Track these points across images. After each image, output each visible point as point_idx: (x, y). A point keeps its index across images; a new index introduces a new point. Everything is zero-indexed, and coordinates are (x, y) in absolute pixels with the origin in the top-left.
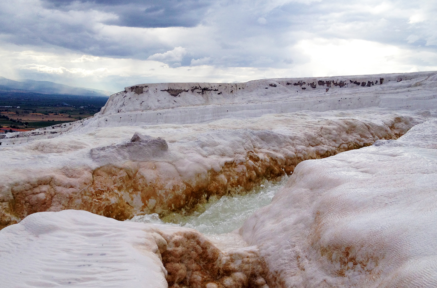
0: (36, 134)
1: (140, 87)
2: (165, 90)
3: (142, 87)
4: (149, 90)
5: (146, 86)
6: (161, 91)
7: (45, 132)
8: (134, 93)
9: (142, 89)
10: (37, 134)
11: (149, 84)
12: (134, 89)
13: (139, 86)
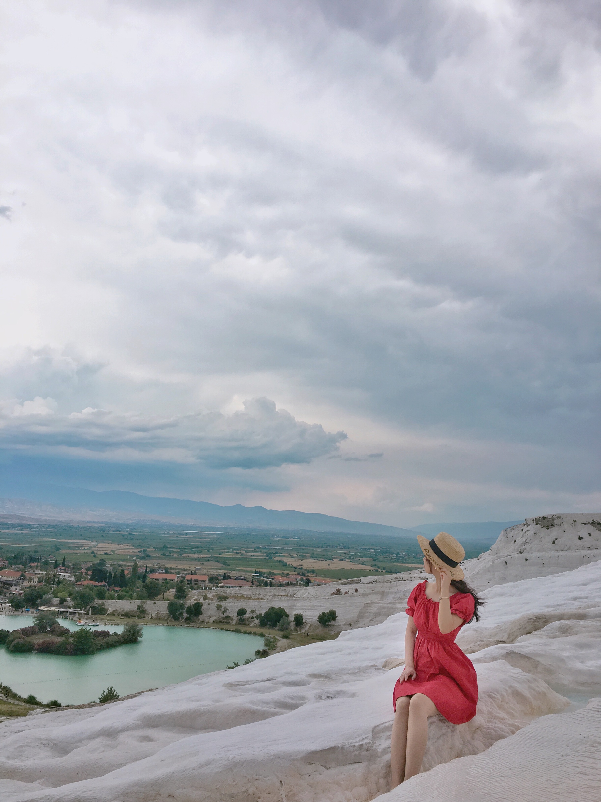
0: (400, 580)
1: (550, 518)
2: (589, 523)
3: (553, 519)
4: (564, 523)
5: (559, 518)
6: (583, 524)
7: (411, 578)
8: (541, 526)
9: (553, 520)
10: (402, 580)
11: (563, 514)
12: (540, 521)
13: (548, 517)
